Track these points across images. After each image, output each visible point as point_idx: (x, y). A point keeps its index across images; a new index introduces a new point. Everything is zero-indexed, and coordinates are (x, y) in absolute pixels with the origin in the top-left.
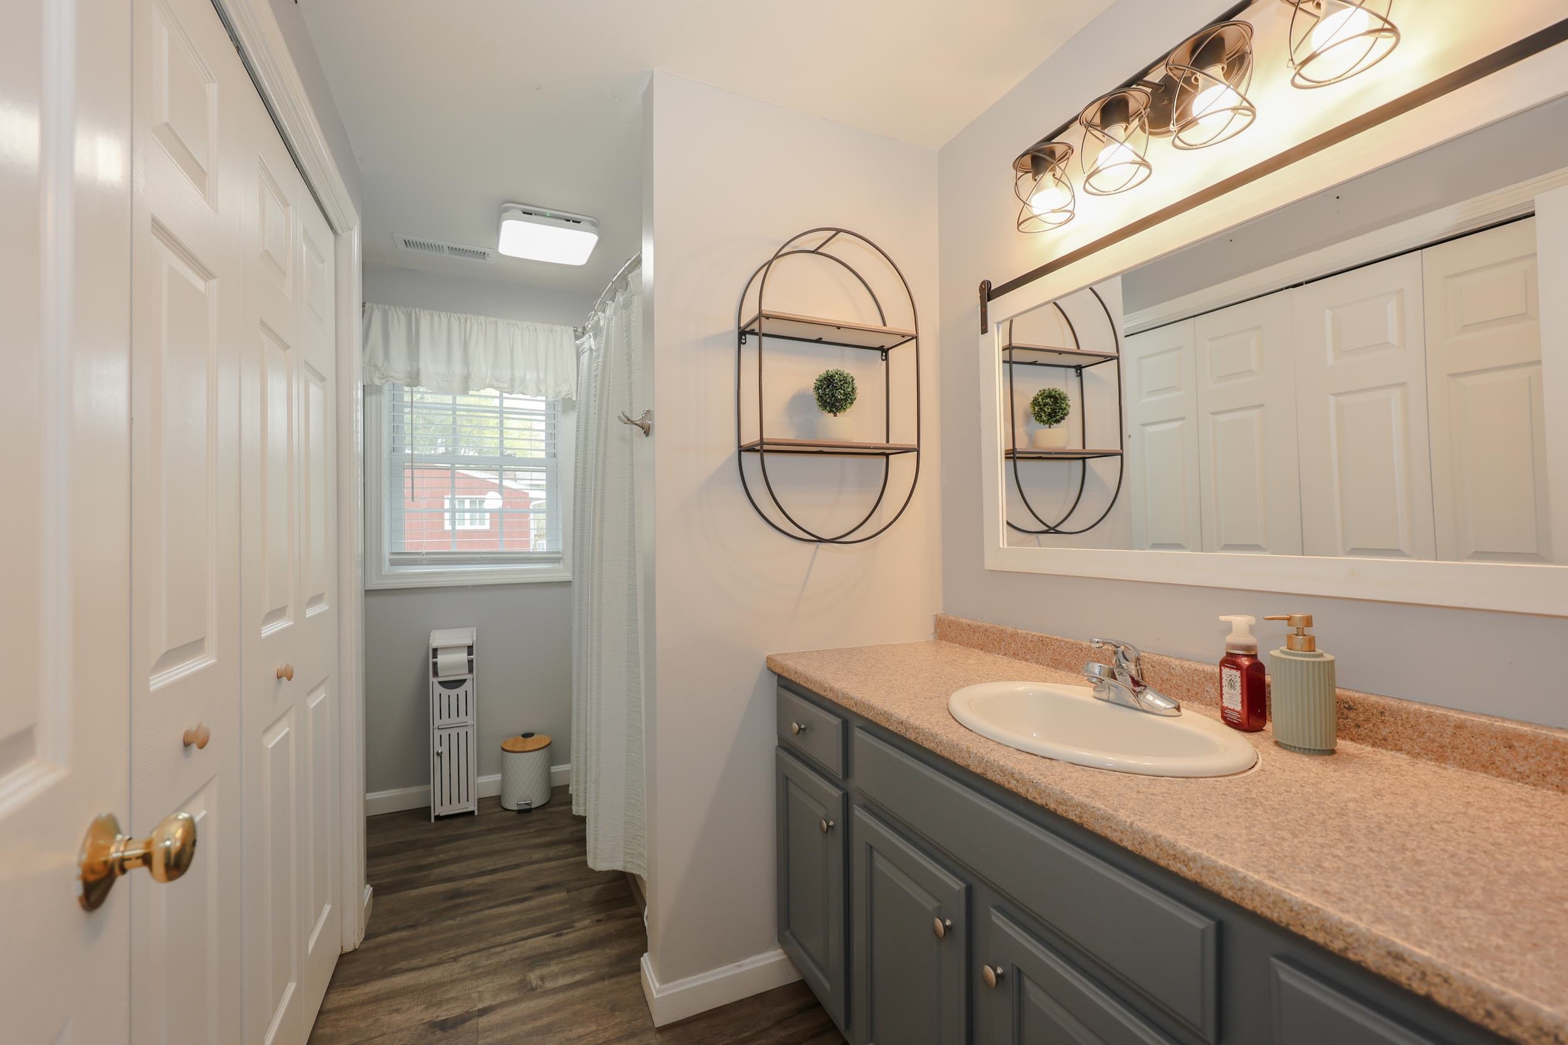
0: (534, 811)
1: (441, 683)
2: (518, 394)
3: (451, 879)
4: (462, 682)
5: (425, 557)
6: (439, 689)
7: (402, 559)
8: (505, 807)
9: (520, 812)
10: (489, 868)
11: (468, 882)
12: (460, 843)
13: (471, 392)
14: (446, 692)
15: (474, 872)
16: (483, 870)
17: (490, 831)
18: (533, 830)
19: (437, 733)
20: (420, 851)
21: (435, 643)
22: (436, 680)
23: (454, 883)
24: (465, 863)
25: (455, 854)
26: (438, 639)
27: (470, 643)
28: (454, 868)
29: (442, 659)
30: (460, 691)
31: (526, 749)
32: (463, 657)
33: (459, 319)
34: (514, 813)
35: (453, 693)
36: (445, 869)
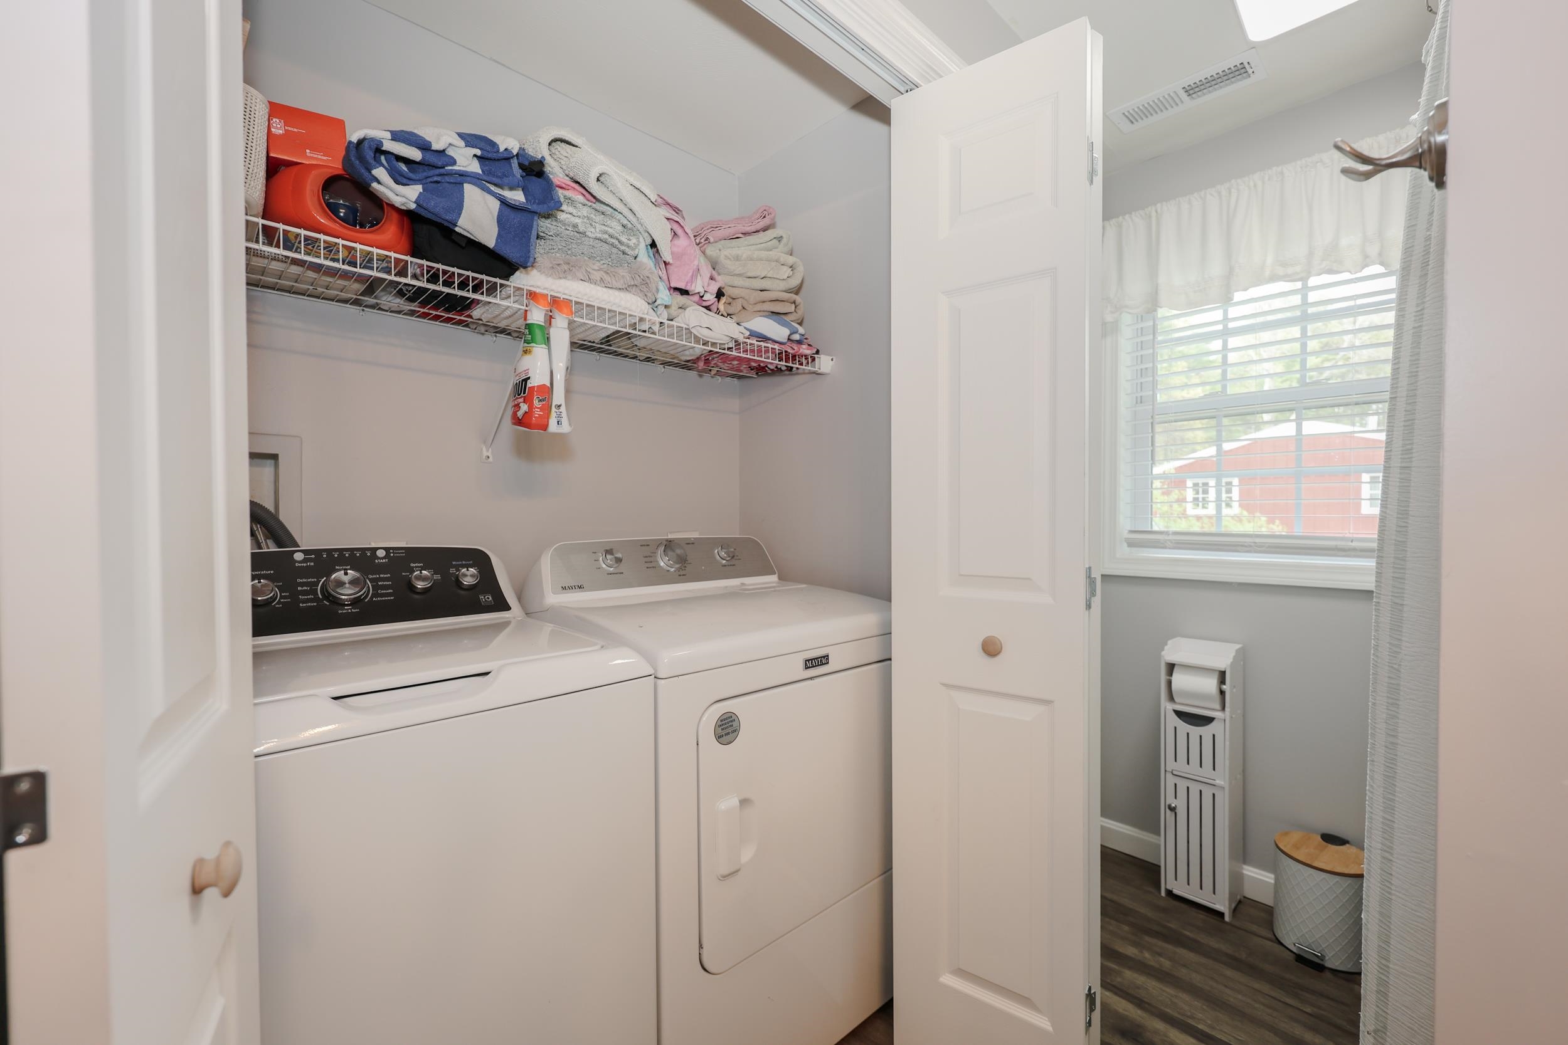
0: (1328, 974)
1: (1179, 714)
2: (1319, 274)
3: (1140, 1003)
4: (1208, 720)
5: (1171, 537)
6: (1175, 721)
7: (1143, 539)
8: (1279, 935)
9: (1300, 959)
10: (1200, 1026)
11: (1159, 1025)
12: (1182, 952)
13: (1238, 296)
14: (1184, 727)
15: (1176, 1015)
16: (1190, 1021)
17: (1235, 963)
18: (1309, 1010)
19: (1171, 780)
20: (1126, 928)
21: (1170, 654)
22: (1170, 707)
23: (1139, 1012)
24: (1170, 991)
25: (1166, 964)
26: (1176, 650)
27: (1222, 667)
28: (1152, 988)
29: (1180, 680)
30: (1206, 731)
31: (1316, 864)
32: (1210, 685)
33: (1219, 193)
34: (1291, 957)
35: (1195, 731)
36: (1140, 979)
